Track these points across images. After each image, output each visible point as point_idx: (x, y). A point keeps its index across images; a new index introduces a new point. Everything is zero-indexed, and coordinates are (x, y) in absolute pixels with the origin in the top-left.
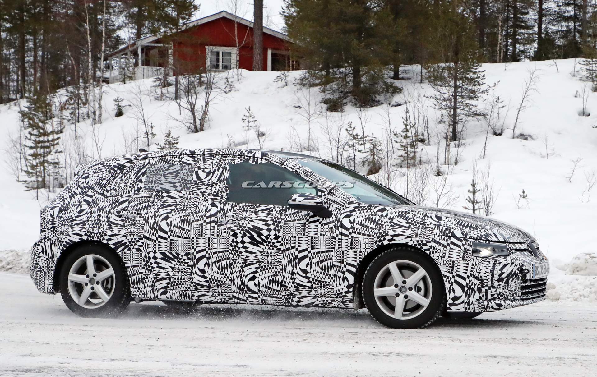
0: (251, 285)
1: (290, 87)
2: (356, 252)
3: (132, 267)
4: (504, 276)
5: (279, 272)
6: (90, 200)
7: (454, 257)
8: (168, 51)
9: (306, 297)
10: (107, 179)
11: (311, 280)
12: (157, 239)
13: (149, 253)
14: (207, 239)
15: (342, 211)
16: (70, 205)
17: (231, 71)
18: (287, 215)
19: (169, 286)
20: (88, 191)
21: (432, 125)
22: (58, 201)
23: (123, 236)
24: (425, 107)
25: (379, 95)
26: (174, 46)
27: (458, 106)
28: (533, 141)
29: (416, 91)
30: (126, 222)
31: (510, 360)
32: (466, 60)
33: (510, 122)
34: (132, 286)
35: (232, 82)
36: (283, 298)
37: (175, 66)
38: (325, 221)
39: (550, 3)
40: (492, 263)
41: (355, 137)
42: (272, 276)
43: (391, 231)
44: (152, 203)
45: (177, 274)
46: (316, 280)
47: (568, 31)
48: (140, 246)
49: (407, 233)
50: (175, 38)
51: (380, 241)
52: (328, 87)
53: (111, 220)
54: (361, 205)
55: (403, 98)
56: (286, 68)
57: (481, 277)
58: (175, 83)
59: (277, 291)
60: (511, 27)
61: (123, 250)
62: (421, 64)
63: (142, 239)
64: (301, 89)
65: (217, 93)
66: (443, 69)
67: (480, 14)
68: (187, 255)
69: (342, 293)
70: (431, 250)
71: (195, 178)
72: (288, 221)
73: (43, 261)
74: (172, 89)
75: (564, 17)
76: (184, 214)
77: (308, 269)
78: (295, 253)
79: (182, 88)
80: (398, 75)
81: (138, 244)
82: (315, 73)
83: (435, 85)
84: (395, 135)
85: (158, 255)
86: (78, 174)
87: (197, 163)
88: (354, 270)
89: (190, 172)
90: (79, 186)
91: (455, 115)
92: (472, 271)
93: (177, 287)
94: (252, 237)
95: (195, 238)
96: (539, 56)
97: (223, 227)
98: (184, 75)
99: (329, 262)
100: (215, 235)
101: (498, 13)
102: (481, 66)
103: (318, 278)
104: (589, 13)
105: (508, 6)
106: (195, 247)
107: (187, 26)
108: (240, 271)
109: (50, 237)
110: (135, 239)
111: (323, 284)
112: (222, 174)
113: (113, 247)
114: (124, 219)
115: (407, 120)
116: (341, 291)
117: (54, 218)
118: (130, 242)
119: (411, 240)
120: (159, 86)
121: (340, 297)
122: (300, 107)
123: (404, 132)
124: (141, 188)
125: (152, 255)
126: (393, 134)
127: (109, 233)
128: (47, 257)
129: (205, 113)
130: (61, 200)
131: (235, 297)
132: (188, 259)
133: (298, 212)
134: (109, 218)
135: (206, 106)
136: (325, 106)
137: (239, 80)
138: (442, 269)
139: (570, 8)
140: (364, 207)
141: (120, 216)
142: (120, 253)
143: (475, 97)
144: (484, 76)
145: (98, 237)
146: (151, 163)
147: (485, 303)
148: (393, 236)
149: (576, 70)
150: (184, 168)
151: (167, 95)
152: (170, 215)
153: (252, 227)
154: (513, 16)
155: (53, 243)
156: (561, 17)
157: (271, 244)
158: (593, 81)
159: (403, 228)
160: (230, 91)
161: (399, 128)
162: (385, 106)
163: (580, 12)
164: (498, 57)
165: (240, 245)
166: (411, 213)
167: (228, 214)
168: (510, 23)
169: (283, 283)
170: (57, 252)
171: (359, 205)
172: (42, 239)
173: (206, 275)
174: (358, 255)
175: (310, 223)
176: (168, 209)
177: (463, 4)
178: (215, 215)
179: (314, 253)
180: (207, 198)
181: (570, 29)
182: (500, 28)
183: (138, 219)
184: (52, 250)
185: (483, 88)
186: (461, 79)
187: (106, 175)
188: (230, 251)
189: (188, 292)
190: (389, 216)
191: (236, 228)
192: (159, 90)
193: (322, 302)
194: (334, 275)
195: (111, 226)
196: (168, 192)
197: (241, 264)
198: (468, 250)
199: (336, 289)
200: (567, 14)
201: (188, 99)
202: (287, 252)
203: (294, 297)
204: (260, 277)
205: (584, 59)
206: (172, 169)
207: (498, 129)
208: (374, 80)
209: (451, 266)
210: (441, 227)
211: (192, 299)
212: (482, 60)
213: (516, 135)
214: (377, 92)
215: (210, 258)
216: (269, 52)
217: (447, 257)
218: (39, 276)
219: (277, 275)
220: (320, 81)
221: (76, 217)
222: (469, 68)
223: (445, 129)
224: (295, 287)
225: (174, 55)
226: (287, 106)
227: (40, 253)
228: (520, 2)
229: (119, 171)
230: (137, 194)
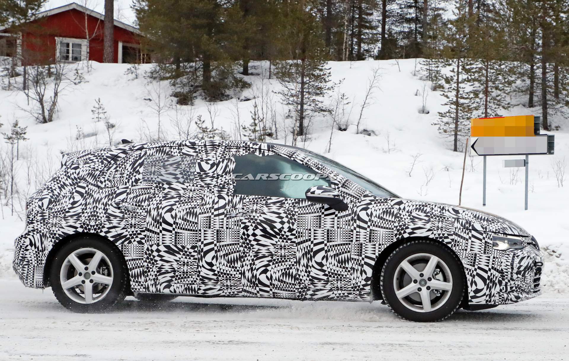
0: (263, 278)
1: (141, 80)
2: (375, 245)
3: (132, 260)
4: (522, 269)
5: (293, 265)
6: (83, 191)
7: (476, 250)
8: (16, 41)
9: (321, 290)
10: (100, 170)
11: (327, 273)
12: (161, 232)
13: (151, 246)
14: (215, 231)
15: (358, 204)
16: (61, 196)
17: (81, 62)
18: (301, 208)
19: (174, 279)
20: (80, 182)
21: (279, 119)
22: (46, 192)
23: (124, 228)
24: (273, 102)
25: (228, 89)
26: (23, 36)
27: (305, 101)
28: (375, 136)
29: (264, 87)
30: (126, 214)
31: (345, 347)
32: (312, 58)
33: (354, 118)
34: (132, 279)
35: (81, 74)
36: (296, 291)
37: (23, 57)
38: (342, 214)
39: (393, 5)
40: (511, 256)
41: (204, 131)
42: (285, 269)
43: (411, 224)
44: (154, 194)
45: (182, 267)
46: (332, 274)
47: (410, 32)
48: (142, 239)
49: (428, 226)
50: (23, 28)
51: (400, 234)
52: (178, 80)
53: (109, 211)
54: (377, 198)
55: (252, 93)
56: (137, 61)
57: (502, 270)
58: (23, 73)
59: (290, 284)
60: (357, 27)
61: (123, 243)
62: (270, 60)
63: (144, 231)
64: (151, 82)
65: (66, 84)
66: (291, 66)
67: (327, 14)
68: (193, 247)
69: (359, 286)
70: (452, 243)
71: (198, 170)
72: (302, 214)
73: (32, 254)
74: (20, 79)
75: (407, 18)
76: (190, 206)
77: (324, 262)
78: (310, 246)
79: (30, 78)
80: (248, 70)
81: (140, 236)
82: (165, 67)
83: (283, 81)
84: (244, 128)
85: (162, 248)
86: (65, 165)
87: (199, 155)
88: (373, 263)
89: (192, 163)
90: (69, 177)
91: (302, 111)
92: (493, 264)
93: (182, 280)
94: (264, 230)
95: (202, 231)
96: (382, 56)
97: (233, 219)
98: (32, 65)
99: (346, 255)
100: (225, 228)
101: (344, 13)
102: (327, 63)
103: (334, 271)
104: (429, 15)
105: (354, 7)
106: (202, 240)
107: (36, 17)
108: (251, 264)
109: (39, 229)
110: (137, 231)
111: (339, 277)
112: (227, 166)
113: (112, 239)
114: (123, 211)
115: (255, 115)
116: (359, 284)
117: (44, 210)
118: (131, 235)
119: (433, 233)
120: (6, 75)
121: (358, 290)
122: (150, 100)
123: (252, 126)
124: (139, 179)
125: (154, 248)
126: (241, 128)
127: (108, 225)
128: (36, 250)
129: (54, 104)
130: (50, 191)
131: (245, 291)
132: (195, 251)
133: (312, 205)
134: (107, 209)
135: (55, 97)
136: (175, 99)
137: (89, 72)
138: (465, 262)
139: (412, 10)
140: (381, 200)
141: (119, 208)
142: (120, 246)
143: (321, 93)
144: (330, 73)
145: (95, 229)
146: (148, 154)
147: (505, 295)
148: (413, 229)
149: (417, 69)
150: (185, 160)
151: (15, 85)
152: (174, 207)
153: (264, 220)
154: (358, 16)
155: (43, 236)
156: (403, 19)
157: (285, 236)
158: (432, 81)
159: (423, 221)
160: (79, 82)
161: (248, 122)
162: (234, 100)
163: (421, 14)
164: (344, 55)
165: (251, 238)
166: (428, 206)
167: (237, 207)
168: (356, 23)
169: (298, 276)
170: (49, 245)
171: (375, 198)
172: (29, 232)
173: (214, 268)
174: (377, 248)
175: (326, 215)
176: (172, 201)
177: (311, 4)
178: (224, 207)
179: (331, 246)
180: (212, 190)
181: (412, 30)
182: (345, 28)
183: (139, 211)
184: (42, 243)
185: (329, 84)
186: (308, 75)
187: (98, 166)
188: (240, 244)
189: (193, 286)
190: (407, 209)
191: (247, 221)
192: (6, 80)
193: (338, 295)
194: (351, 268)
195: (109, 218)
196: (169, 183)
197: (253, 257)
198: (488, 243)
199: (354, 282)
200: (408, 16)
201: (36, 90)
202: (302, 245)
203: (309, 290)
204: (272, 271)
205: (424, 60)
206: (171, 160)
207: (343, 125)
208: (224, 75)
209: (473, 258)
210: (461, 221)
211: (198, 293)
212: (328, 58)
213: (360, 131)
214: (227, 87)
215: (219, 251)
216: (120, 45)
217: (469, 250)
218: (26, 269)
219: (291, 268)
220: (170, 74)
221: (70, 209)
222: (316, 66)
223: (292, 123)
224: (310, 280)
225: (22, 46)
226: (137, 99)
227: (27, 246)
228: (364, 3)
229: (112, 162)
230: (135, 186)
